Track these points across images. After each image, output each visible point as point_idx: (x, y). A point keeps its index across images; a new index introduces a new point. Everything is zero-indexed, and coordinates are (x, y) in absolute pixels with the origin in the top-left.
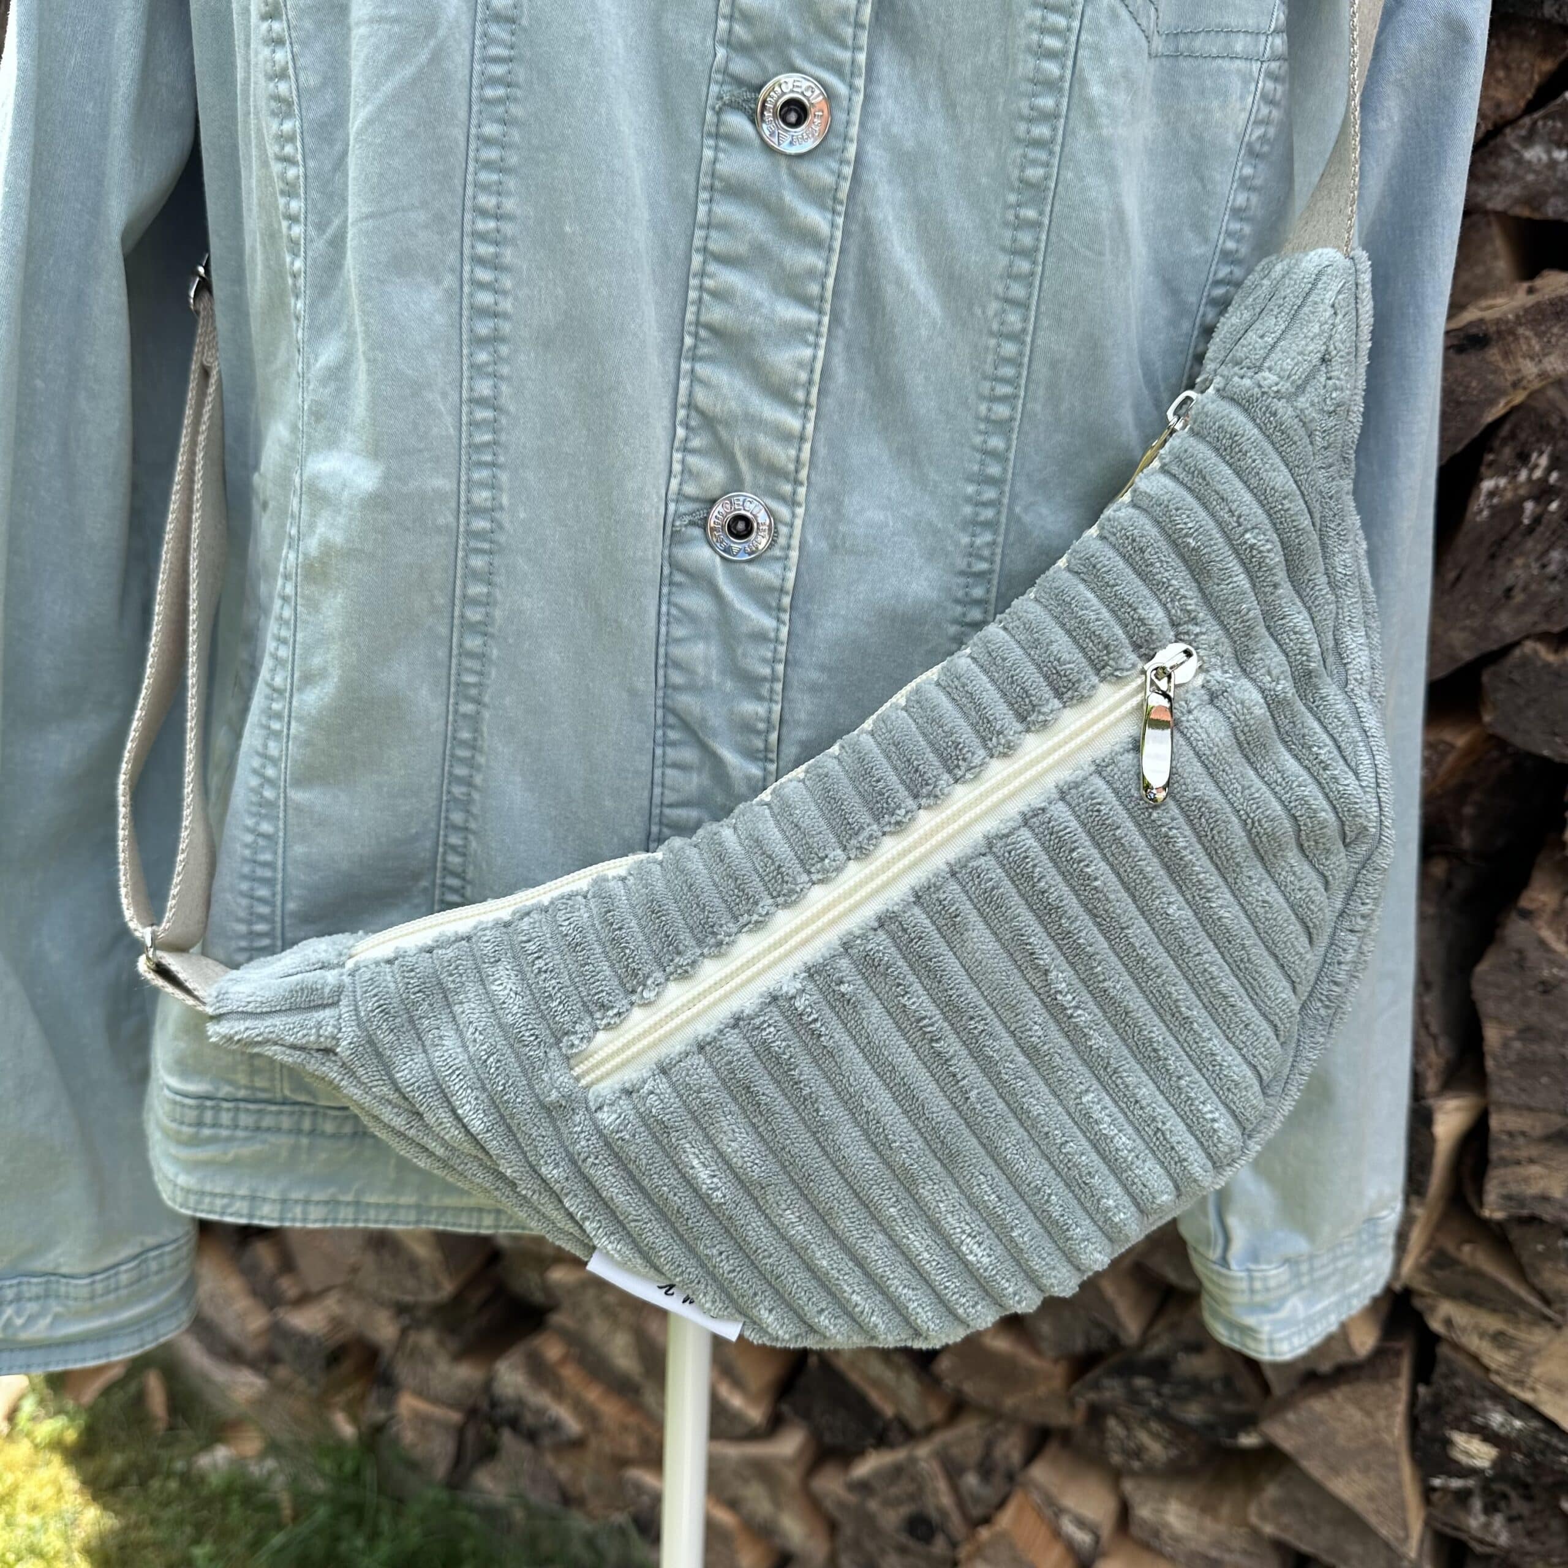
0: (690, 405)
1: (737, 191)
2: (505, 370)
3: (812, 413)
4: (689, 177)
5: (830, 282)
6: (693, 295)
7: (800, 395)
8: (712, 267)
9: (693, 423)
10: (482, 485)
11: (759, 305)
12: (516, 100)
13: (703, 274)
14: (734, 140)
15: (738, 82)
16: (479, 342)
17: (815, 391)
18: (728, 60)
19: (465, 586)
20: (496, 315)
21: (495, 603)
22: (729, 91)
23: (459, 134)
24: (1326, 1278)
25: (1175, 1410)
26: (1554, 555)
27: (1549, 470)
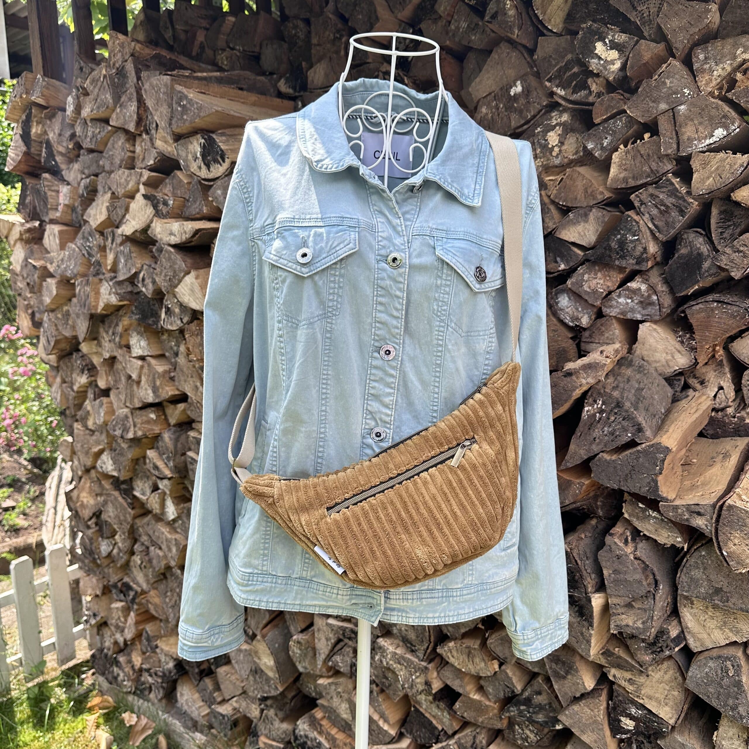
0: (367, 410)
1: (376, 368)
3: (394, 410)
4: (366, 365)
5: (397, 383)
6: (367, 388)
7: (391, 407)
8: (371, 382)
9: (367, 413)
11: (381, 389)
13: (369, 384)
14: (375, 358)
15: (376, 347)
16: (323, 399)
17: (394, 405)
18: (374, 343)
22: (374, 349)
24: (546, 636)
25: (534, 717)
26: (606, 429)
27: (602, 405)
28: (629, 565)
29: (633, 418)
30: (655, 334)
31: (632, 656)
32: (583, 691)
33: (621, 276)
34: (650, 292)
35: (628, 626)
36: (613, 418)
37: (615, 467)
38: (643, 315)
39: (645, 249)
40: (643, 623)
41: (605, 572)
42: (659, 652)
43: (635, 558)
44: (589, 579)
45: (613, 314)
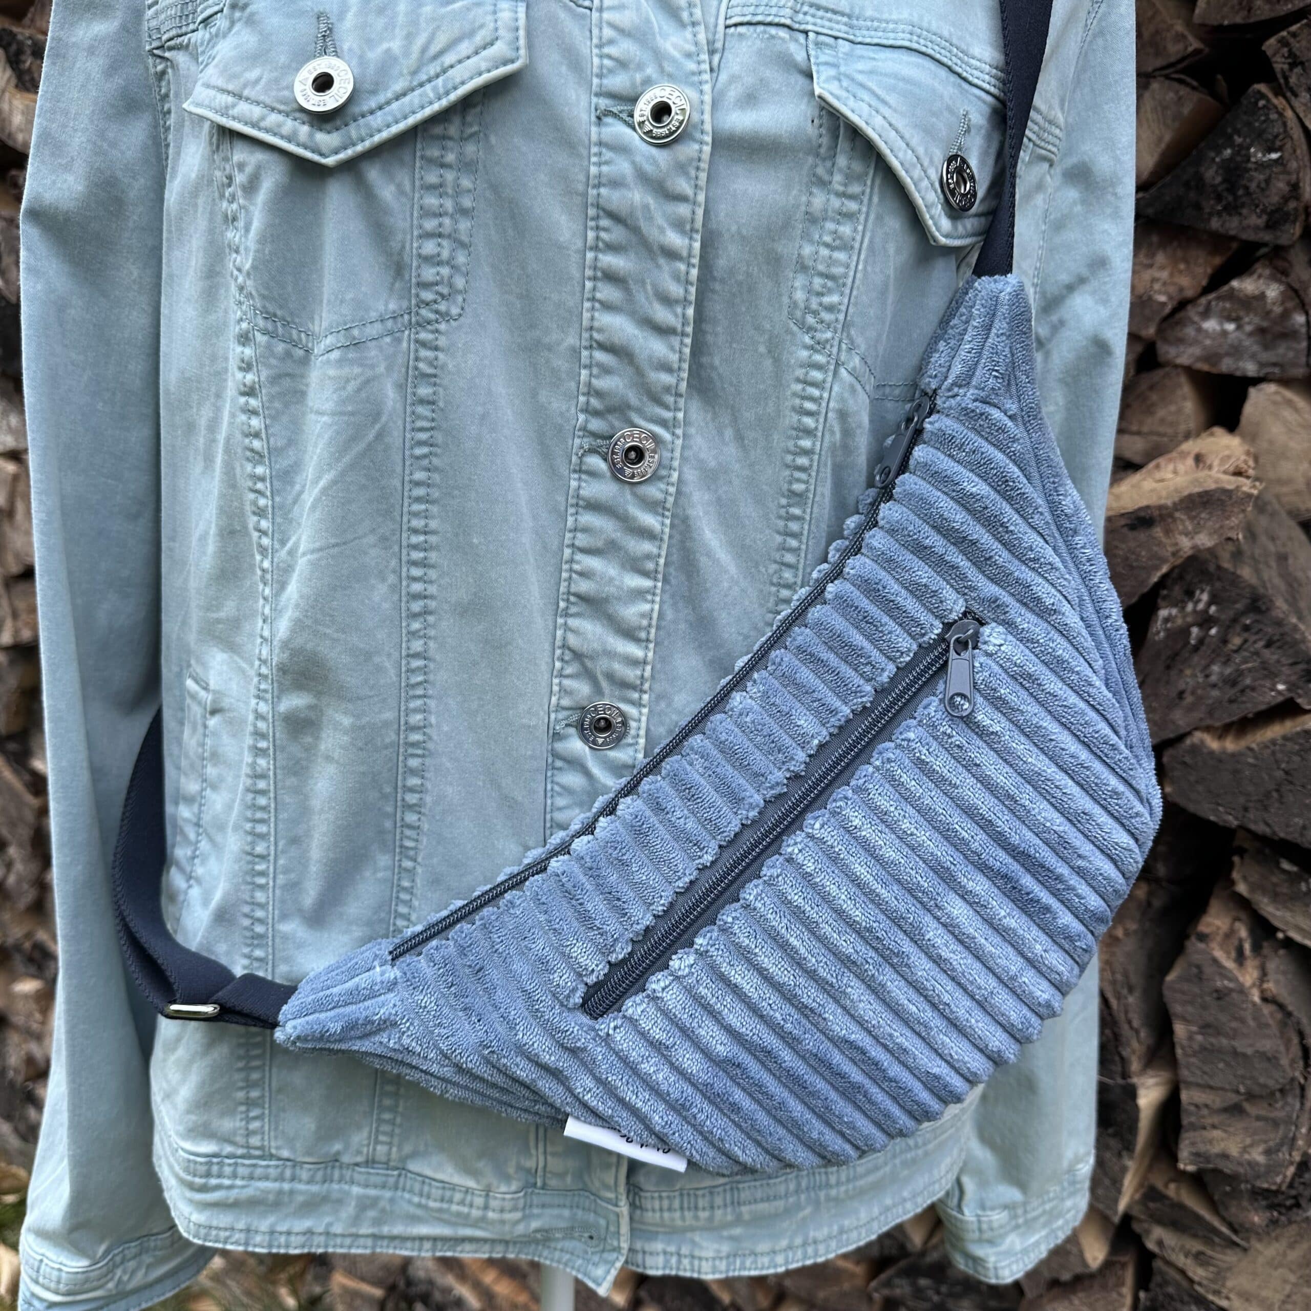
0: (564, 646)
1: (594, 506)
2: (432, 632)
3: (651, 646)
4: (561, 499)
5: (662, 561)
6: (565, 575)
7: (643, 635)
8: (579, 557)
9: (566, 658)
10: (416, 711)
11: (611, 579)
12: (436, 455)
13: (571, 561)
14: (593, 474)
15: (595, 435)
16: (414, 616)
17: (653, 631)
18: (586, 421)
19: (405, 779)
20: (425, 597)
21: (427, 791)
22: (587, 443)
23: (397, 483)
26: (1215, 668)
27: (1209, 604)
28: (1248, 1016)
29: (1296, 643)
30: (1287, 414)
31: (1214, 1207)
32: (1079, 1270)
33: (1218, 261)
34: (1290, 305)
35: (1225, 1156)
36: (1237, 641)
37: (1236, 772)
38: (1262, 365)
39: (1295, 187)
40: (1268, 1152)
41: (1180, 1029)
42: (1289, 1208)
43: (1265, 1000)
44: (1135, 1044)
45: (1184, 360)
